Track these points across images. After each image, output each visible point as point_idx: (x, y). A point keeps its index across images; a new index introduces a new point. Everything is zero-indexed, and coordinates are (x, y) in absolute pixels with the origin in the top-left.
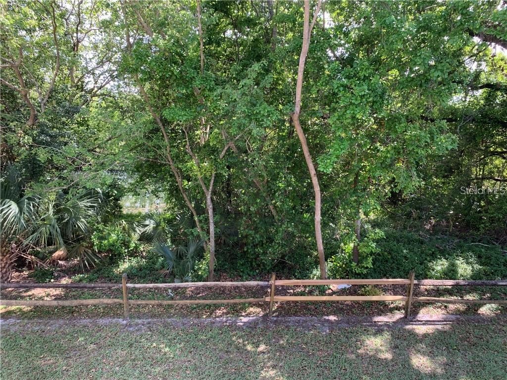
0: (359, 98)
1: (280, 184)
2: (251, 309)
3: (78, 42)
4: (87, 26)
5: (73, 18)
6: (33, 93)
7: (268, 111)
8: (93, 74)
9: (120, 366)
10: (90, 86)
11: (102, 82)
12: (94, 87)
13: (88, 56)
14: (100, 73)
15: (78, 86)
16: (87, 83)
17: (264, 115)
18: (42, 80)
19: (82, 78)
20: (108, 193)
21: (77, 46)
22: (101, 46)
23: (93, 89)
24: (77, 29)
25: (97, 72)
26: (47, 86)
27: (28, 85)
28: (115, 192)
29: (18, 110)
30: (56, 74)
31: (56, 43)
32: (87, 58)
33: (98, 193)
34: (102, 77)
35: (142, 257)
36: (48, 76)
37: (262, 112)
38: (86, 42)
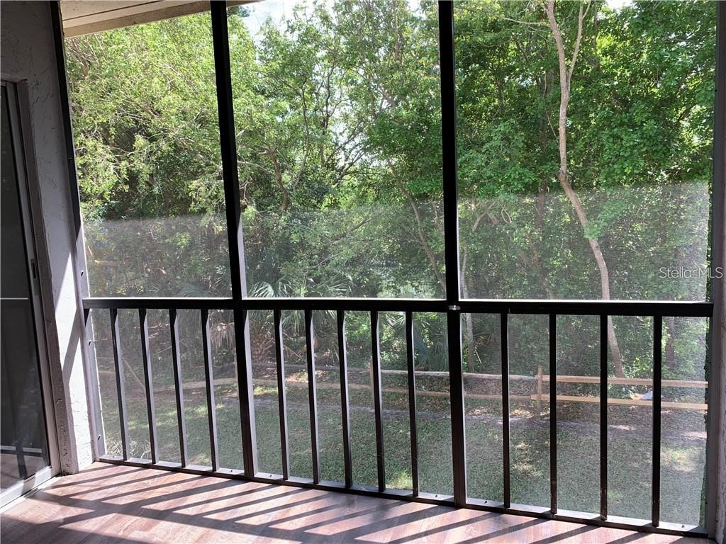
0: (629, 150)
1: (555, 262)
2: (516, 411)
3: (328, 116)
4: (337, 95)
5: (323, 91)
6: (286, 177)
7: (519, 173)
8: (344, 149)
9: (365, 444)
10: (341, 164)
11: (353, 157)
12: (345, 164)
13: (338, 129)
14: (352, 147)
15: (328, 164)
16: (338, 160)
17: (514, 178)
18: (293, 162)
19: (332, 155)
20: (359, 280)
21: (328, 119)
22: (352, 116)
23: (343, 167)
24: (327, 102)
25: (348, 147)
26: (298, 168)
27: (281, 169)
28: (367, 280)
29: (273, 195)
30: (307, 155)
31: (306, 121)
32: (337, 133)
33: (349, 280)
34: (353, 152)
35: (396, 352)
36: (299, 156)
37: (512, 176)
38: (337, 114)
